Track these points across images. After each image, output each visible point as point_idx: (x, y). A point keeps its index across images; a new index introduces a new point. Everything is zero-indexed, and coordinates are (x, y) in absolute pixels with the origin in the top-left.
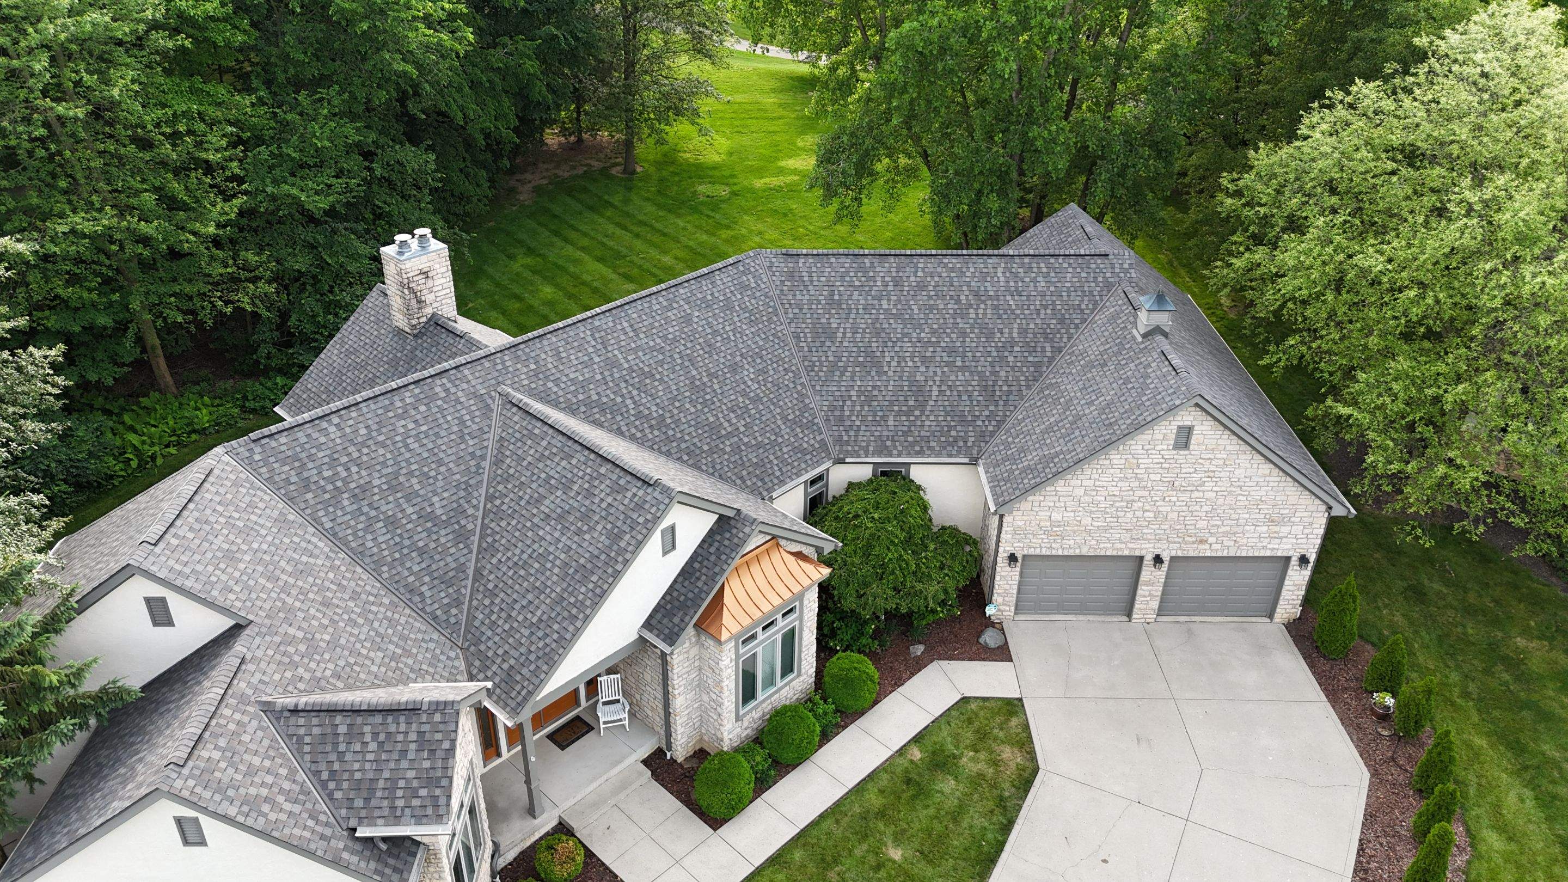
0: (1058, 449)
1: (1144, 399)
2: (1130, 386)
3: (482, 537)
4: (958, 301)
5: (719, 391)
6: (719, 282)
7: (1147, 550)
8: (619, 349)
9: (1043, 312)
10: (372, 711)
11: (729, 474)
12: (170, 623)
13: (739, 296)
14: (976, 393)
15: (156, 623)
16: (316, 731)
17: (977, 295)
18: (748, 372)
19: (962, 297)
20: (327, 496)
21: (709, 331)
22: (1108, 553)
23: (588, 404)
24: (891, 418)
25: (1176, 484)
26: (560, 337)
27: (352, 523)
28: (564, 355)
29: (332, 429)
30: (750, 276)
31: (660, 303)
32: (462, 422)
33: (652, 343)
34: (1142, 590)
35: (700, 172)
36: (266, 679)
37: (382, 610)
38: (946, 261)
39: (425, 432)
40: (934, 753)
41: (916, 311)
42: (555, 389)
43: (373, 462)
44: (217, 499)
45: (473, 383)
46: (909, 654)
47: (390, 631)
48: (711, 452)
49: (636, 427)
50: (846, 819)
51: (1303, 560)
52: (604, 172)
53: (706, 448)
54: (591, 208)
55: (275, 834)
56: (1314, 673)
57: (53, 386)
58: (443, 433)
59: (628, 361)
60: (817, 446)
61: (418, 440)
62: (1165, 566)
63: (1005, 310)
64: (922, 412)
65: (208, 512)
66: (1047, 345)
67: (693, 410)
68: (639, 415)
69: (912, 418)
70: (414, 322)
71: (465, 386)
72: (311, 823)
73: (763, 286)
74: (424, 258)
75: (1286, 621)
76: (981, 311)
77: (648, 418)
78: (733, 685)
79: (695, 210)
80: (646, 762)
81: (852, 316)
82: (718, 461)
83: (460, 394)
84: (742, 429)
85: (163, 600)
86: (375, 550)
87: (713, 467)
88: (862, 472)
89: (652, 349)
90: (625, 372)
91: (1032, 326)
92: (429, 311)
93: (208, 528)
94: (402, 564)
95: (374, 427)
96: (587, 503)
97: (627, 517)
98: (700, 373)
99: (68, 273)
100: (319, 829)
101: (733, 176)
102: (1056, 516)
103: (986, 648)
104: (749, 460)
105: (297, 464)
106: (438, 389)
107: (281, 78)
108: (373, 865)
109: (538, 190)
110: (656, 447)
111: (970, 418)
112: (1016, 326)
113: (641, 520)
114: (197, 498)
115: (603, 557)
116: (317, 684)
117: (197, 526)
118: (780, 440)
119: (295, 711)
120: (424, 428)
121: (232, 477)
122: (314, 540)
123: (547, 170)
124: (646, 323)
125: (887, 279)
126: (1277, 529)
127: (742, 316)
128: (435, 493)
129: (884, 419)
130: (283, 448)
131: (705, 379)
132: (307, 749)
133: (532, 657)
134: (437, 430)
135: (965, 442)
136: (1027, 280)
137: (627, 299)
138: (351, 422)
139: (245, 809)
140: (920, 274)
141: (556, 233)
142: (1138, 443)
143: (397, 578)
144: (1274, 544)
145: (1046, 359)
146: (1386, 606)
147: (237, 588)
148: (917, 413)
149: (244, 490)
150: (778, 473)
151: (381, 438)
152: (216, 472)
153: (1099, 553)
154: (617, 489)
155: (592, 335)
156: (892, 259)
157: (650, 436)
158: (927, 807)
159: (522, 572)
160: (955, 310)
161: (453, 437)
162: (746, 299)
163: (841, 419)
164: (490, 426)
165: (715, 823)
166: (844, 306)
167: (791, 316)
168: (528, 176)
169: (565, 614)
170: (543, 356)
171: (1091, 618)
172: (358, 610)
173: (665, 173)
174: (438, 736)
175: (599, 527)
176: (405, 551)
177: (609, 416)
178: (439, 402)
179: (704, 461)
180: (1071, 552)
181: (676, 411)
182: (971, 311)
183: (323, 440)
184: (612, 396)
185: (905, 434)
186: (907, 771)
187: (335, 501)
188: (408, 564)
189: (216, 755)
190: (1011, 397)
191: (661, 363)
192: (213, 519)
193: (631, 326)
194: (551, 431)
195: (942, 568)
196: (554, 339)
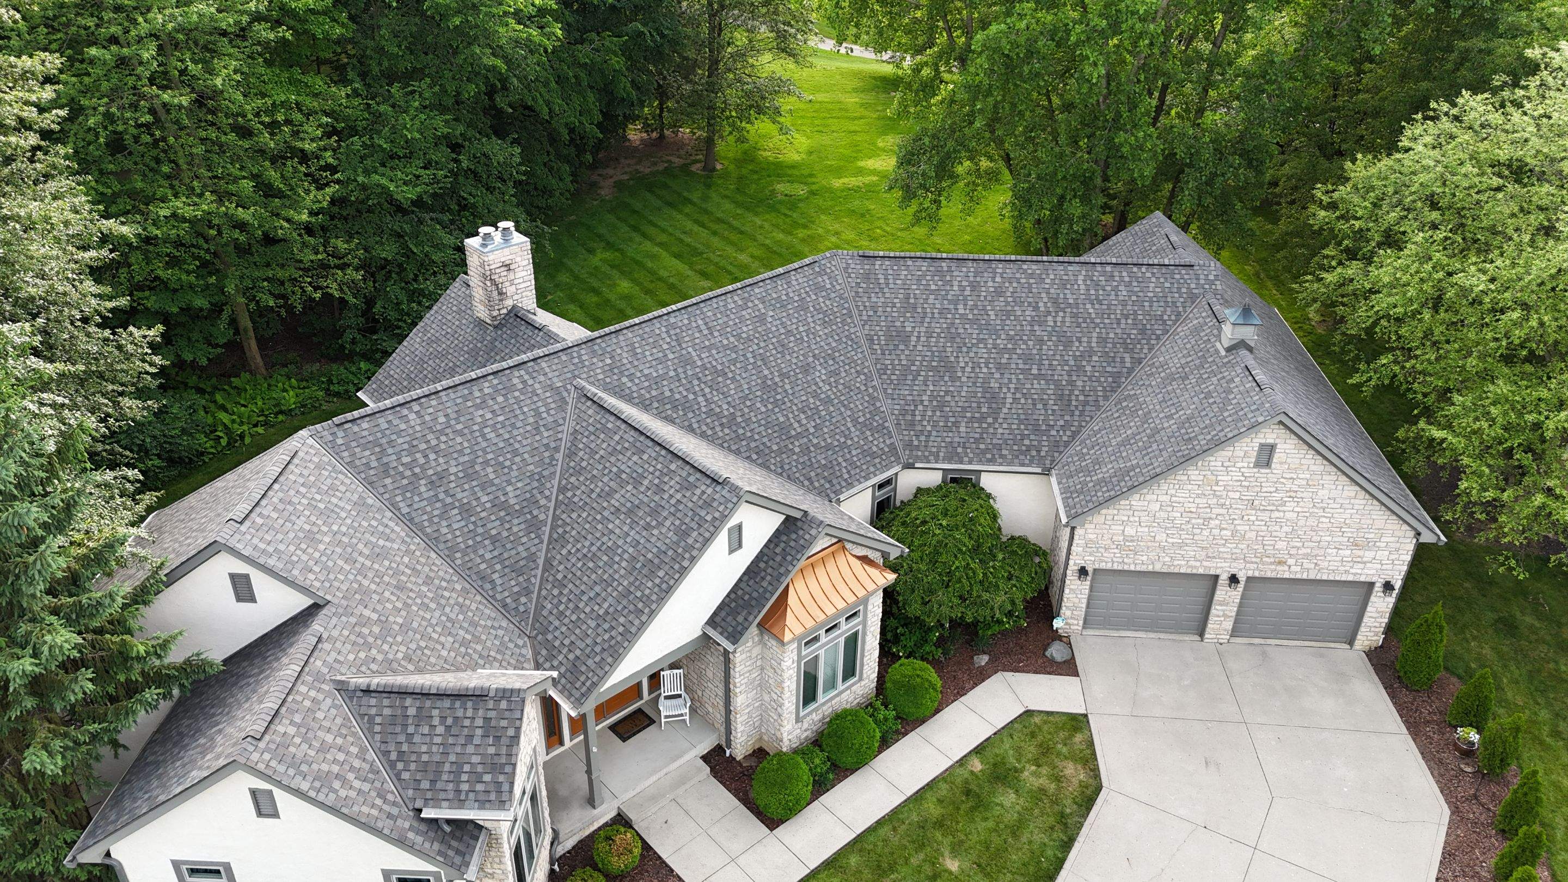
0: (1134, 462)
1: (1226, 414)
2: (1211, 401)
3: (552, 528)
4: (1036, 308)
5: (790, 392)
6: (794, 283)
7: (1223, 570)
8: (693, 346)
9: (1123, 321)
10: (441, 695)
11: (797, 475)
12: (252, 599)
13: (814, 297)
14: (1051, 402)
15: (239, 599)
16: (387, 712)
17: (1055, 302)
18: (820, 373)
19: (1041, 304)
20: (405, 482)
21: (782, 331)
22: (1182, 571)
23: (661, 400)
24: (963, 424)
25: (1256, 503)
26: (636, 333)
27: (428, 509)
28: (639, 351)
29: (412, 416)
30: (825, 277)
31: (735, 302)
32: (538, 414)
33: (725, 342)
34: (1216, 610)
35: (780, 170)
36: (342, 659)
37: (454, 595)
38: (1025, 267)
39: (501, 422)
40: (995, 765)
41: (993, 317)
42: (629, 384)
43: (451, 450)
44: (301, 480)
45: (550, 375)
46: (973, 664)
47: (461, 617)
48: (780, 452)
49: (707, 424)
50: (903, 827)
51: (1388, 587)
52: (685, 168)
53: (775, 447)
54: (670, 204)
55: (344, 810)
56: (1395, 704)
57: (151, 364)
58: (519, 424)
59: (701, 359)
60: (887, 449)
61: (495, 430)
62: (1241, 587)
63: (1085, 319)
64: (996, 419)
65: (292, 493)
66: (1126, 355)
67: (763, 409)
68: (710, 413)
69: (985, 425)
70: (495, 313)
71: (542, 378)
72: (379, 802)
73: (838, 287)
74: (507, 251)
75: (1367, 649)
76: (1059, 319)
77: (719, 416)
78: (794, 686)
79: (773, 208)
80: (705, 758)
81: (927, 320)
82: (787, 461)
83: (537, 386)
84: (812, 430)
85: (246, 577)
86: (449, 536)
87: (782, 467)
88: (931, 478)
89: (726, 348)
90: (698, 370)
91: (1112, 335)
92: (509, 303)
93: (291, 508)
94: (475, 552)
95: (453, 416)
96: (657, 498)
97: (695, 514)
98: (772, 373)
99: (168, 255)
100: (386, 807)
101: (811, 175)
102: (1130, 531)
103: (1052, 661)
104: (818, 461)
105: (377, 449)
106: (515, 381)
107: (376, 70)
108: (436, 846)
109: (619, 185)
110: (726, 445)
111: (1044, 427)
112: (1095, 335)
113: (709, 518)
114: (282, 479)
115: (670, 553)
116: (389, 666)
117: (281, 506)
118: (849, 442)
119: (367, 691)
120: (501, 418)
121: (316, 460)
122: (391, 524)
123: (629, 165)
124: (720, 321)
125: (964, 283)
126: (1361, 553)
127: (816, 317)
128: (509, 483)
129: (957, 426)
130: (365, 433)
131: (777, 379)
132: (378, 728)
133: (598, 649)
134: (513, 420)
135: (1039, 451)
136: (1109, 288)
137: (703, 297)
138: (431, 410)
139: (317, 784)
140: (998, 279)
141: (635, 229)
142: (1217, 460)
143: (469, 565)
144: (1357, 569)
145: (1125, 370)
146: (1475, 638)
147: (317, 569)
148: (990, 420)
149: (326, 473)
150: (846, 476)
151: (459, 427)
152: (301, 454)
153: (1172, 570)
154: (687, 486)
155: (667, 332)
156: (970, 264)
157: (720, 434)
158: (986, 819)
159: (591, 565)
160: (1032, 317)
161: (529, 428)
162: (821, 300)
163: (912, 424)
164: (564, 419)
165: (772, 823)
166: (919, 310)
167: (865, 318)
168: (610, 171)
169: (632, 607)
170: (619, 351)
171: (1162, 636)
172: (430, 595)
173: (744, 171)
174: (504, 723)
175: (668, 523)
176: (479, 539)
177: (681, 413)
178: (517, 394)
179: (773, 461)
180: (1144, 568)
181: (746, 410)
182: (1050, 318)
183: (403, 426)
184: (685, 393)
185: (977, 441)
186: (966, 782)
187: (413, 486)
188: (481, 552)
189: (292, 730)
190: (1088, 408)
191: (734, 362)
192: (296, 500)
193: (706, 324)
194: (623, 426)
195: (1010, 579)
196: (630, 335)
